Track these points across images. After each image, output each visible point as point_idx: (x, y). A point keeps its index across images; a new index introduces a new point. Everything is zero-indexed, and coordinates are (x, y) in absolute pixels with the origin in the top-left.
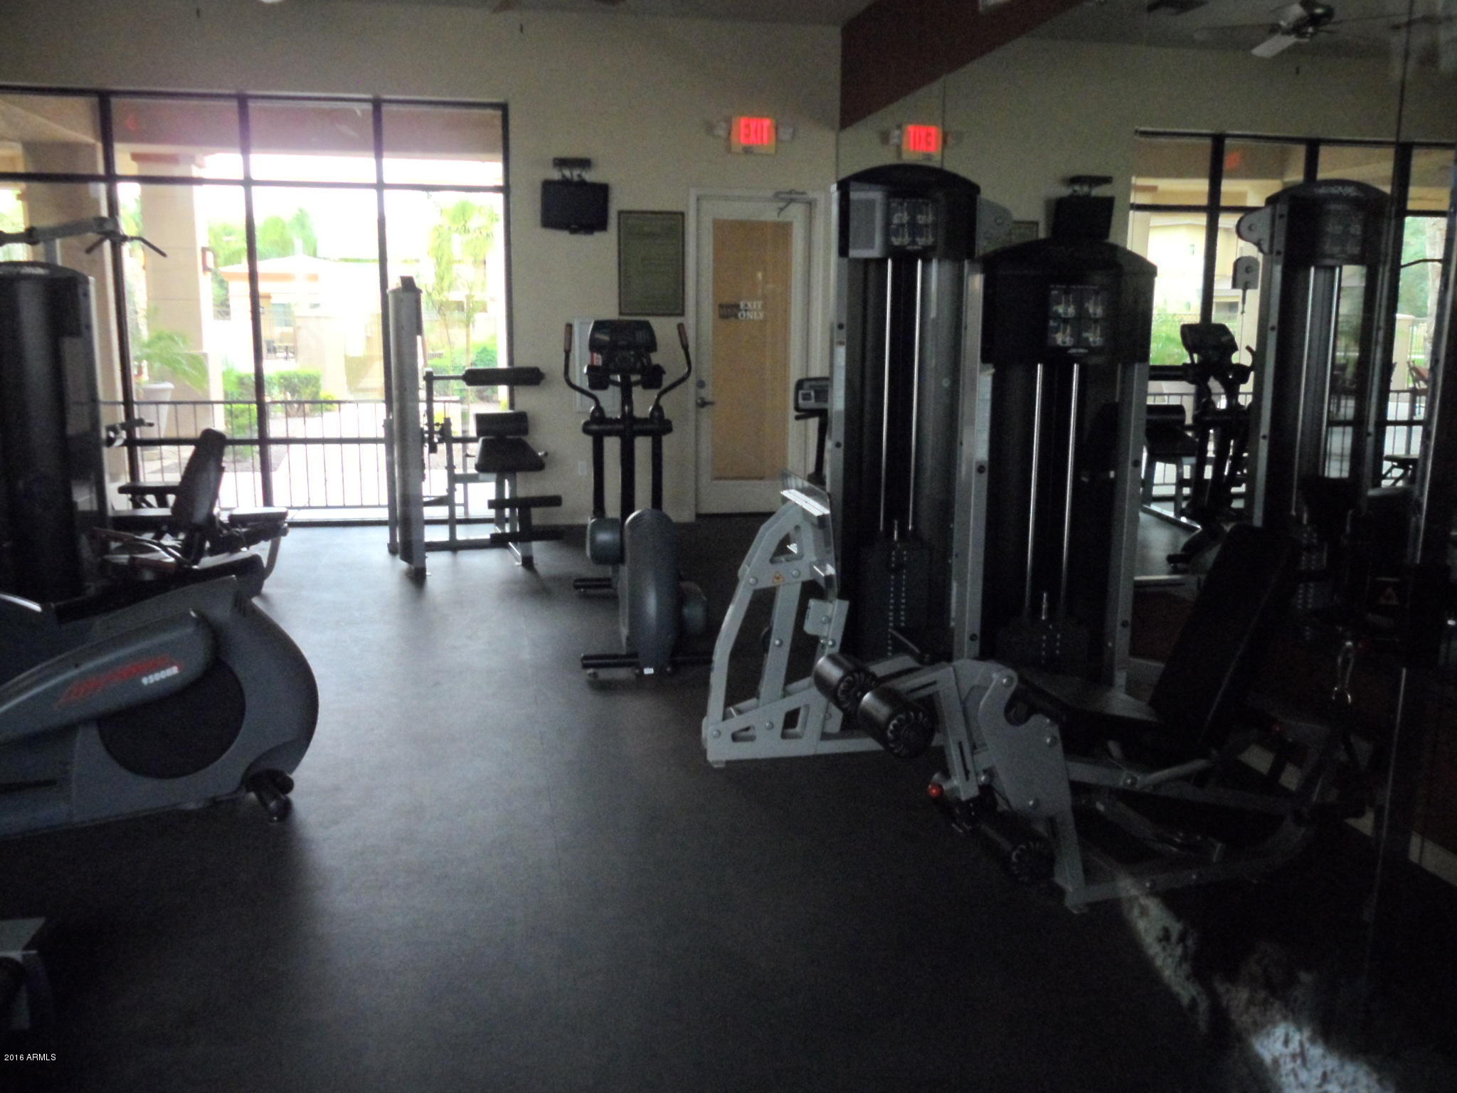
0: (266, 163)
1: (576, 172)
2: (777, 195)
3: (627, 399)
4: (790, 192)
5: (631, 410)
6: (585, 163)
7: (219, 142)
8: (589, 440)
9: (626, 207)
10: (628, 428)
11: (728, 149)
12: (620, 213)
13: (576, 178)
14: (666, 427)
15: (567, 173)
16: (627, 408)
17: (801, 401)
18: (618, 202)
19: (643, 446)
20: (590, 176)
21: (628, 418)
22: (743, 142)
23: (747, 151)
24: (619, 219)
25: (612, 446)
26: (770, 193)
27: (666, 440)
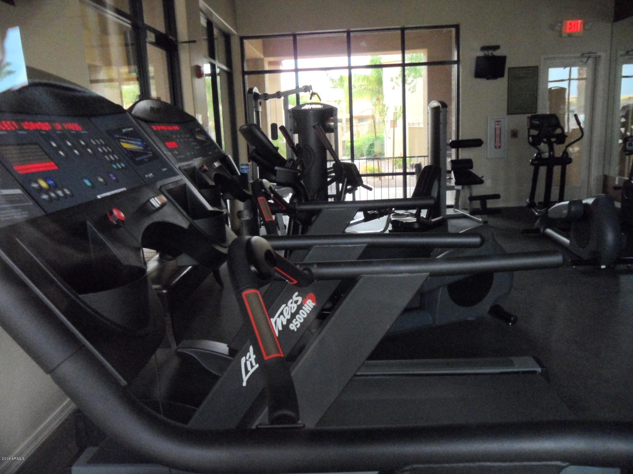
0: (304, 62)
1: (490, 52)
2: (583, 55)
3: (551, 149)
4: (589, 53)
5: (554, 154)
6: (497, 48)
7: (285, 54)
8: (532, 168)
9: (513, 66)
10: (551, 162)
11: (561, 36)
12: (509, 69)
13: (490, 55)
14: (570, 161)
15: (486, 52)
16: (552, 153)
17: (627, 147)
18: (509, 64)
19: (557, 169)
20: (497, 53)
21: (552, 157)
22: (568, 31)
23: (570, 35)
24: (509, 71)
25: (543, 170)
26: (579, 55)
27: (568, 167)
